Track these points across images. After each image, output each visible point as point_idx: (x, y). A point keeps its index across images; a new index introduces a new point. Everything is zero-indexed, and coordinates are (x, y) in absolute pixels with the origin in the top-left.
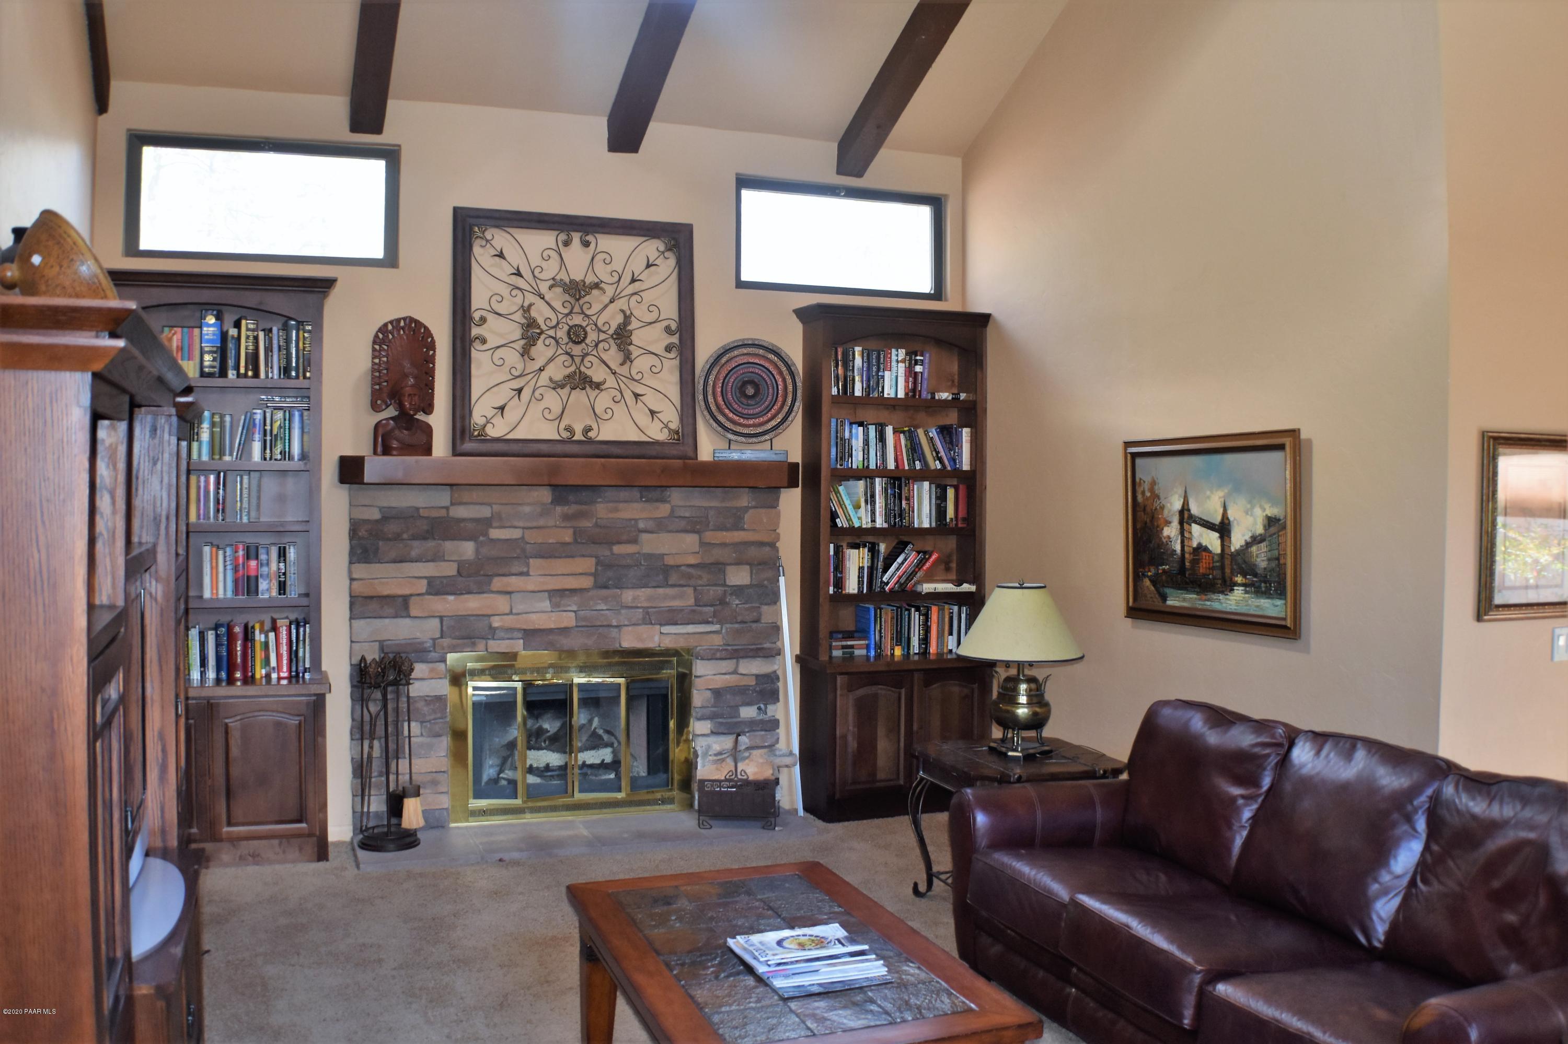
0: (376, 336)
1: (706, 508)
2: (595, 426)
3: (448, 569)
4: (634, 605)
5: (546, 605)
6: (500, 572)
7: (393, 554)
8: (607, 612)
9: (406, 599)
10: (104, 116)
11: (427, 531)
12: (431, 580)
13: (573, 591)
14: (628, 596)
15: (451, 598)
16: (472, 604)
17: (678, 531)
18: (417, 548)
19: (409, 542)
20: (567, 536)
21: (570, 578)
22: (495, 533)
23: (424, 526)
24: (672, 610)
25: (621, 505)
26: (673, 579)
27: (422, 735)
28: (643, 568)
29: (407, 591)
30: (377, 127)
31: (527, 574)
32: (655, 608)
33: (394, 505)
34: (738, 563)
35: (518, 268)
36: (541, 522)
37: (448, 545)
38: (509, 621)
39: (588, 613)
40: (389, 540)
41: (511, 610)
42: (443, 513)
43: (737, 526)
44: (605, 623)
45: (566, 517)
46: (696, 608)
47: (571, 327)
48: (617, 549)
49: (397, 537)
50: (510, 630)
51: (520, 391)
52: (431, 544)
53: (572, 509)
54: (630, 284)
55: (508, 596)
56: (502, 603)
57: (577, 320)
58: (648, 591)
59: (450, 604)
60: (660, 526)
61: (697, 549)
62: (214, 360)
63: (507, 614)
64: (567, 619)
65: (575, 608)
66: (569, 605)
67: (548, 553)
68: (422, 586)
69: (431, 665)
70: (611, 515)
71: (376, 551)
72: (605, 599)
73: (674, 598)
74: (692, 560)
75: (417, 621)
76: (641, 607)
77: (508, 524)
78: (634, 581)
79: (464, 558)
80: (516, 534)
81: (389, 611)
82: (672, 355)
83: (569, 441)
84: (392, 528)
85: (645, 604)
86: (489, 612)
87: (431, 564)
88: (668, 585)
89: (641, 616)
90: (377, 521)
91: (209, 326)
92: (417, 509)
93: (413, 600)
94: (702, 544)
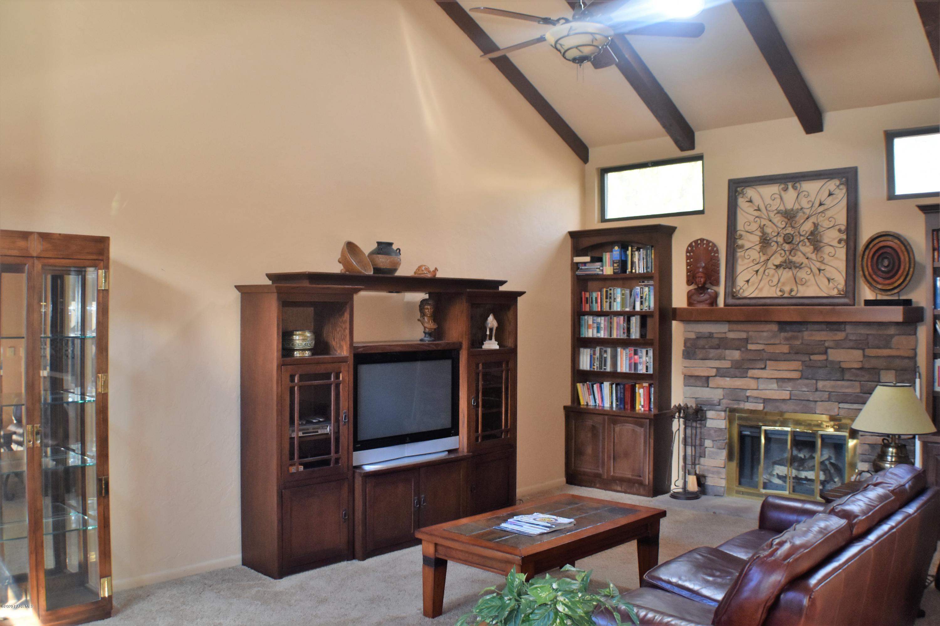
0: (687, 249)
1: (868, 335)
2: (795, 289)
3: (726, 364)
4: (823, 390)
5: (775, 386)
6: (751, 367)
7: (701, 356)
8: (807, 392)
9: (708, 378)
10: (587, 164)
11: (718, 345)
12: (718, 369)
13: (790, 380)
14: (820, 384)
15: (728, 379)
16: (738, 383)
17: (848, 348)
18: (713, 353)
19: (708, 350)
20: (785, 349)
21: (787, 372)
22: (750, 347)
23: (716, 342)
24: (845, 394)
25: (814, 333)
26: (847, 376)
27: (713, 447)
28: (828, 368)
29: (706, 374)
30: (692, 146)
31: (764, 368)
32: (836, 392)
33: (701, 331)
34: (888, 369)
35: (758, 206)
36: (772, 341)
37: (727, 352)
38: (755, 393)
39: (796, 392)
40: (700, 348)
41: (758, 387)
42: (723, 336)
43: (887, 346)
44: (806, 399)
45: (787, 339)
46: (861, 394)
47: (785, 235)
48: (813, 357)
49: (703, 348)
50: (756, 398)
51: (757, 271)
52: (719, 351)
53: (789, 334)
54: (819, 206)
55: (756, 380)
56: (752, 384)
57: (789, 230)
58: (832, 383)
59: (728, 382)
60: (838, 345)
61: (861, 360)
62: (618, 266)
63: (755, 390)
64: (785, 395)
65: (790, 389)
66: (787, 387)
67: (775, 358)
68: (713, 372)
69: (718, 412)
70: (810, 338)
71: (695, 353)
72: (806, 385)
73: (847, 387)
74: (856, 366)
75: (713, 390)
76: (828, 391)
77: (755, 342)
78: (822, 376)
79: (734, 359)
80: (760, 347)
81: (700, 383)
82: (841, 246)
83: (782, 297)
84: (701, 342)
85: (830, 390)
86: (745, 387)
87: (718, 361)
88: (843, 380)
89: (827, 396)
90: (693, 339)
91: (616, 251)
92: (713, 333)
93: (711, 378)
94: (864, 356)
